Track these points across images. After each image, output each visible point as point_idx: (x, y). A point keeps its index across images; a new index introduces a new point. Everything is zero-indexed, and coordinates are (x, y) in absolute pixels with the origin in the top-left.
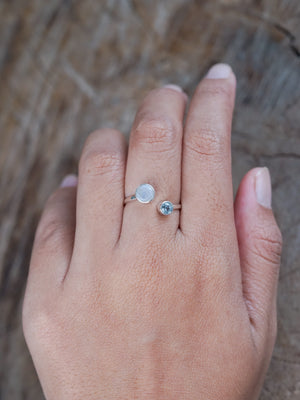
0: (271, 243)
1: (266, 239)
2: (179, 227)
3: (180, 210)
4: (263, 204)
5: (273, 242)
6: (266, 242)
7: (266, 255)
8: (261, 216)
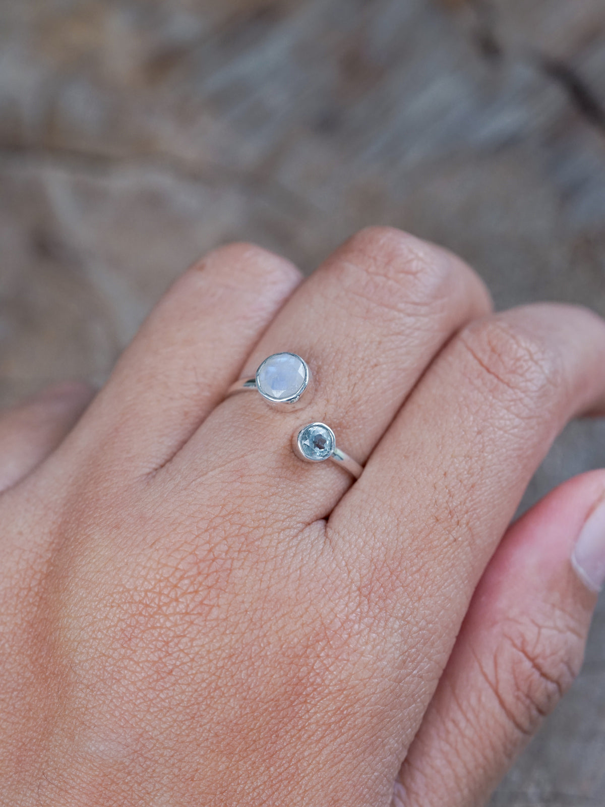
0: (536, 675)
1: (532, 660)
2: (326, 518)
3: (353, 480)
4: (581, 571)
5: (544, 675)
6: (527, 664)
7: (509, 699)
8: (556, 596)
